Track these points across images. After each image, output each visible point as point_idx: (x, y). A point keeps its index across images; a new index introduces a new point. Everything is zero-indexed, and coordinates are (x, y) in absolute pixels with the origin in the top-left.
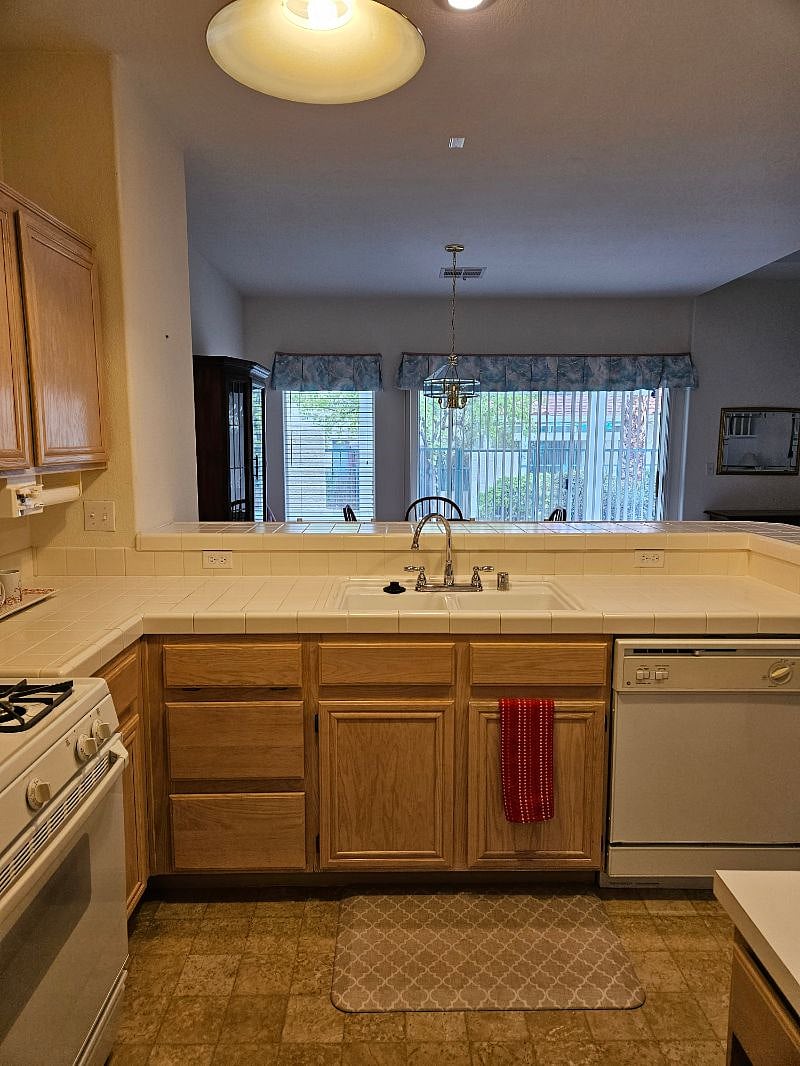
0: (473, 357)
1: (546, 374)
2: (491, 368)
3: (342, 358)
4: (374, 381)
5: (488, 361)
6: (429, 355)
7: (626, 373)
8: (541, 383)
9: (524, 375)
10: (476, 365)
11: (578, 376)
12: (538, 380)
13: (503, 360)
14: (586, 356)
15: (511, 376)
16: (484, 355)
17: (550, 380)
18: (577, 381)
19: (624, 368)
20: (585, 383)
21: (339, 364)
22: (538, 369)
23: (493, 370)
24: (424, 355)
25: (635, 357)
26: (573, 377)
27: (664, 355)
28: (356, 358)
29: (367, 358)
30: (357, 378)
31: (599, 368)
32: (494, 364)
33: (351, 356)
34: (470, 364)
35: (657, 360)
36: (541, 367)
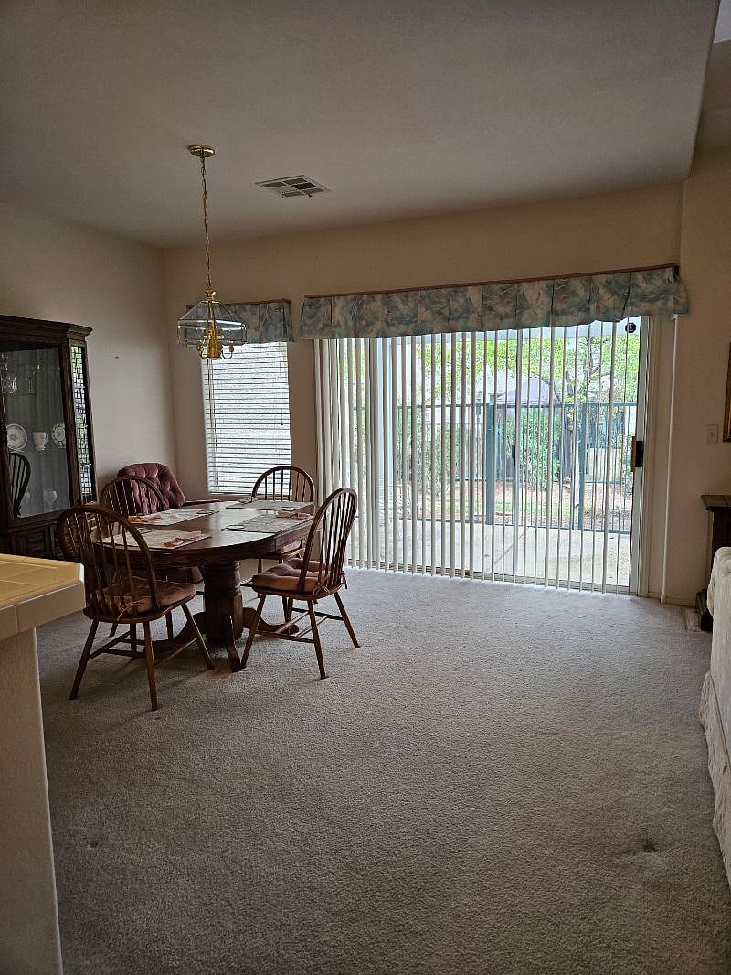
0: (380, 296)
1: (468, 310)
2: (401, 307)
3: (248, 307)
4: (278, 332)
5: (397, 299)
6: (332, 296)
7: (577, 300)
8: (461, 322)
9: (439, 313)
10: (384, 304)
11: (508, 309)
12: (459, 318)
13: (415, 295)
14: (519, 282)
15: (425, 314)
16: (393, 292)
17: (474, 317)
18: (507, 316)
19: (574, 293)
20: (518, 319)
21: (245, 314)
22: (457, 303)
23: (404, 308)
24: (325, 296)
25: (588, 277)
26: (501, 310)
27: (631, 271)
28: (261, 306)
29: (271, 305)
30: (262, 329)
31: (536, 296)
32: (405, 302)
33: (256, 304)
34: (377, 305)
35: (622, 278)
36: (462, 301)
